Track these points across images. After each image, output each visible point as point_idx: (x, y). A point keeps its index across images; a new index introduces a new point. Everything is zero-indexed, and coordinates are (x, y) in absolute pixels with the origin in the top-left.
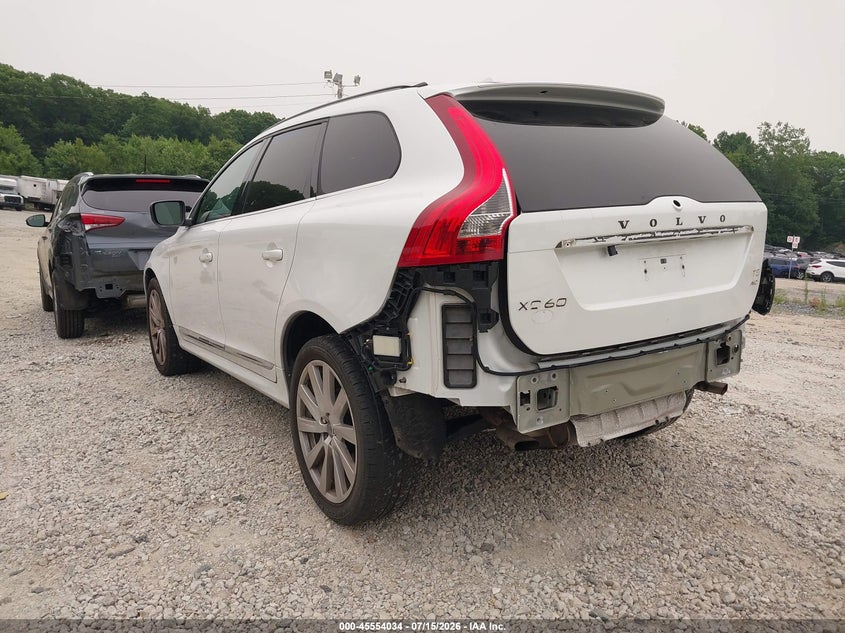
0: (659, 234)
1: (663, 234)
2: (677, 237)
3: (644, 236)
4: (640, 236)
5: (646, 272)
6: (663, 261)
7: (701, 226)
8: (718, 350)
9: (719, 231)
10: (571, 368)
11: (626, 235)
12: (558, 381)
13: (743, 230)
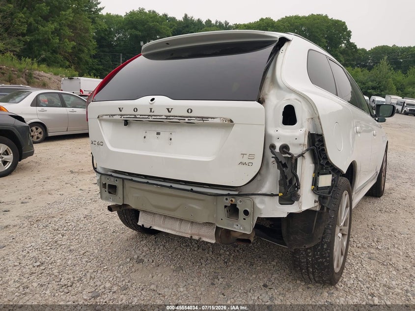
0: (139, 116)
1: (141, 117)
2: (150, 119)
3: (130, 116)
4: (129, 116)
5: (145, 137)
6: (158, 134)
7: (169, 114)
8: (226, 207)
9: (187, 119)
10: (123, 179)
11: (122, 115)
12: (118, 184)
13: (217, 121)
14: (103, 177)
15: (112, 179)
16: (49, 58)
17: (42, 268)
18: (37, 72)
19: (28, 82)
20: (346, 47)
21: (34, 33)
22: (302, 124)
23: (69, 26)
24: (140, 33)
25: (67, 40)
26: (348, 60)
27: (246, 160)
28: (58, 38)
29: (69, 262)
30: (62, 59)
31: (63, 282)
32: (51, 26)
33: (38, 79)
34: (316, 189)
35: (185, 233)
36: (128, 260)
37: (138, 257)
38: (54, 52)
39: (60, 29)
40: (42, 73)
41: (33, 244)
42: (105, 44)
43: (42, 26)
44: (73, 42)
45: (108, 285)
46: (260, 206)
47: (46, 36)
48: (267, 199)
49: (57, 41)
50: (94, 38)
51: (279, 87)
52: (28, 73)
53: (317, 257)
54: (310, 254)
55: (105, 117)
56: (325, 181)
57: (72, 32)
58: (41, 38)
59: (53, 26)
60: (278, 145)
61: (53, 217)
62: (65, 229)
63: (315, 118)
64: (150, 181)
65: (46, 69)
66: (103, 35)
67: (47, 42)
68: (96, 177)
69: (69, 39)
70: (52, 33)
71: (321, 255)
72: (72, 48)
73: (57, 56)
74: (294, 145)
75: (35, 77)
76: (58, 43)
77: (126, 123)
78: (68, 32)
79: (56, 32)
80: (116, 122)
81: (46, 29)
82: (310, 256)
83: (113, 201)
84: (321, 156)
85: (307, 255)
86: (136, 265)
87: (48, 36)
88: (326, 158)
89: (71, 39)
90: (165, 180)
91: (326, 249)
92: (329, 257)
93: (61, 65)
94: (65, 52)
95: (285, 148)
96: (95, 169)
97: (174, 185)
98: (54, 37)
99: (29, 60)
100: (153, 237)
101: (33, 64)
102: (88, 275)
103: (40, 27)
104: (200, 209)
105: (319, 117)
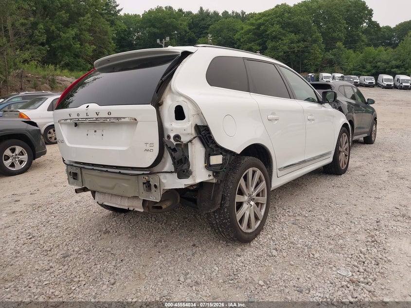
1: (82, 120)
2: (87, 121)
4: (76, 120)
5: (87, 135)
6: (95, 131)
7: (97, 116)
8: (144, 183)
9: (108, 119)
10: (81, 168)
11: (71, 119)
12: (78, 171)
13: (127, 120)
14: (69, 167)
15: (74, 168)
16: (72, 63)
17: (33, 239)
18: (60, 77)
19: (52, 87)
20: (368, 27)
21: (57, 40)
22: (189, 119)
23: (89, 31)
24: (158, 31)
25: (87, 44)
26: (371, 40)
27: (148, 147)
28: (79, 42)
29: (54, 235)
30: (84, 63)
31: (45, 248)
32: (72, 32)
33: (61, 84)
34: (208, 166)
35: (123, 206)
36: (98, 232)
37: (106, 229)
38: (77, 56)
39: (80, 34)
40: (64, 78)
41: (31, 224)
42: (125, 44)
43: (63, 33)
44: (93, 46)
45: (77, 249)
46: (163, 181)
47: (68, 42)
48: (168, 175)
49: (79, 46)
50: (113, 39)
51: (173, 92)
52: (52, 79)
53: (221, 219)
54: (217, 217)
55: (63, 121)
56: (217, 160)
57: (91, 36)
58: (63, 44)
59: (73, 33)
60: (172, 135)
61: (52, 204)
62: (58, 212)
63: (200, 114)
64: (95, 168)
65: (68, 74)
66: (123, 35)
67: (69, 48)
68: (65, 167)
69: (89, 43)
70: (74, 38)
71: (224, 217)
72: (93, 51)
73: (79, 60)
74: (183, 134)
75: (58, 83)
76: (79, 48)
77: (76, 125)
78: (88, 36)
79: (77, 37)
80: (68, 124)
81: (68, 35)
82: (218, 218)
83: (77, 185)
84: (208, 141)
85: (216, 218)
86: (103, 235)
87: (70, 42)
88: (214, 142)
89: (91, 43)
90: (104, 166)
91: (227, 212)
92: (229, 218)
93: (83, 68)
94: (87, 56)
95: (177, 137)
96: (64, 161)
97: (109, 170)
98: (75, 42)
99: (52, 67)
100: (123, 214)
101: (55, 70)
102: (65, 243)
103: (61, 34)
104: (127, 186)
105: (202, 113)
